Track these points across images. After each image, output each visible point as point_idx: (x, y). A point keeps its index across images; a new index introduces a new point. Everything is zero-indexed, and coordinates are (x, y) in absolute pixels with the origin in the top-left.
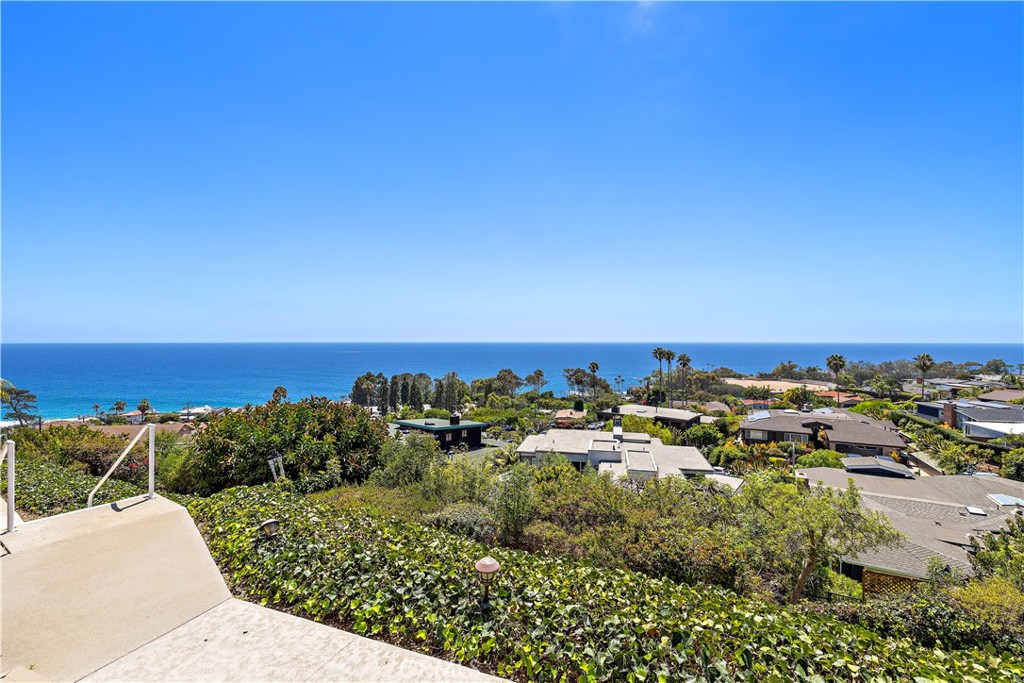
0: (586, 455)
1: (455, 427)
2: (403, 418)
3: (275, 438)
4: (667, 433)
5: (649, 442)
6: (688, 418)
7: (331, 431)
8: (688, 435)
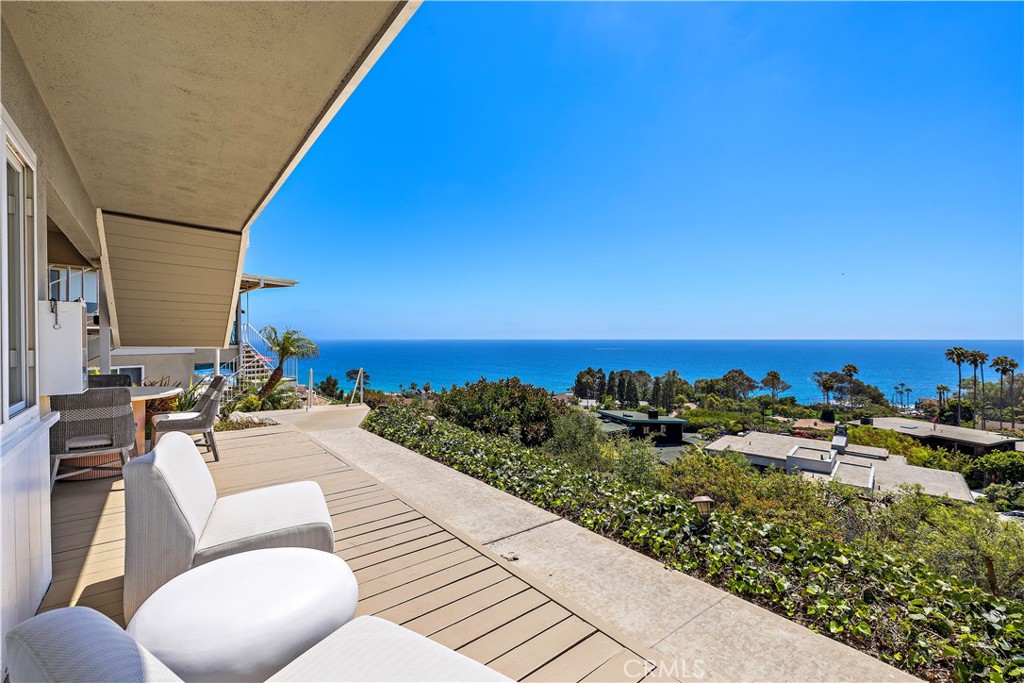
0: (785, 460)
1: (653, 421)
2: (607, 408)
4: (924, 452)
5: (884, 459)
8: (982, 463)
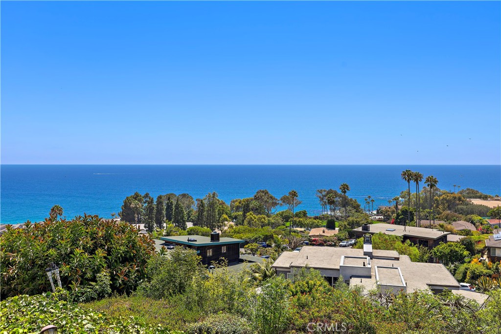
0: (338, 270)
1: (216, 243)
2: (168, 234)
3: (52, 252)
4: (415, 250)
5: (397, 259)
6: (435, 237)
7: (102, 246)
8: (434, 252)
